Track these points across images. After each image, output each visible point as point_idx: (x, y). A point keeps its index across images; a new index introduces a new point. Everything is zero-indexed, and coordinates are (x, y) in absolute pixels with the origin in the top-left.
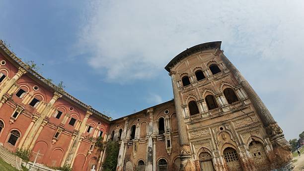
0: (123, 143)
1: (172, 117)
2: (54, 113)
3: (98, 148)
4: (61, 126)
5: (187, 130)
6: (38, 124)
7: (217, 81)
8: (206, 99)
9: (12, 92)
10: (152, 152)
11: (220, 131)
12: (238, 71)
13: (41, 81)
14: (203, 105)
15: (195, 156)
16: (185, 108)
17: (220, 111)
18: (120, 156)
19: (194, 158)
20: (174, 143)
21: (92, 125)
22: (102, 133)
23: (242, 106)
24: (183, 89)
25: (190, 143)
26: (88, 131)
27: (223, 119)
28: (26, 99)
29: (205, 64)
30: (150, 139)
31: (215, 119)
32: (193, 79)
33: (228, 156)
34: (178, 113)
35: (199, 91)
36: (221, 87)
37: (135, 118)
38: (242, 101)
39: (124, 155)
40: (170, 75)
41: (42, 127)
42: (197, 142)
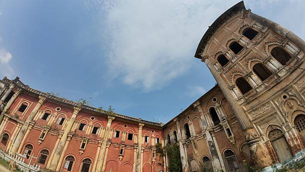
0: (181, 144)
1: (223, 104)
2: (113, 134)
3: (159, 154)
4: (122, 143)
5: (245, 112)
6: (104, 146)
7: (259, 46)
8: (254, 70)
9: (75, 128)
10: (213, 146)
11: (284, 100)
12: (277, 25)
13: (95, 111)
14: (254, 78)
15: (264, 137)
16: (234, 89)
17: (276, 77)
18: (183, 157)
19: (264, 140)
20: (235, 130)
21: (147, 135)
22: (158, 139)
23: (297, 61)
24: (223, 70)
25: (254, 125)
26: (146, 141)
27: (283, 85)
28: (88, 130)
29: (237, 33)
30: (207, 133)
31: (273, 89)
32: (230, 54)
33: (300, 125)
34: (228, 97)
35: (241, 65)
36: (267, 50)
37: (185, 117)
38: (296, 56)
39: (186, 155)
40: (203, 61)
41: (107, 149)
42: (261, 121)
